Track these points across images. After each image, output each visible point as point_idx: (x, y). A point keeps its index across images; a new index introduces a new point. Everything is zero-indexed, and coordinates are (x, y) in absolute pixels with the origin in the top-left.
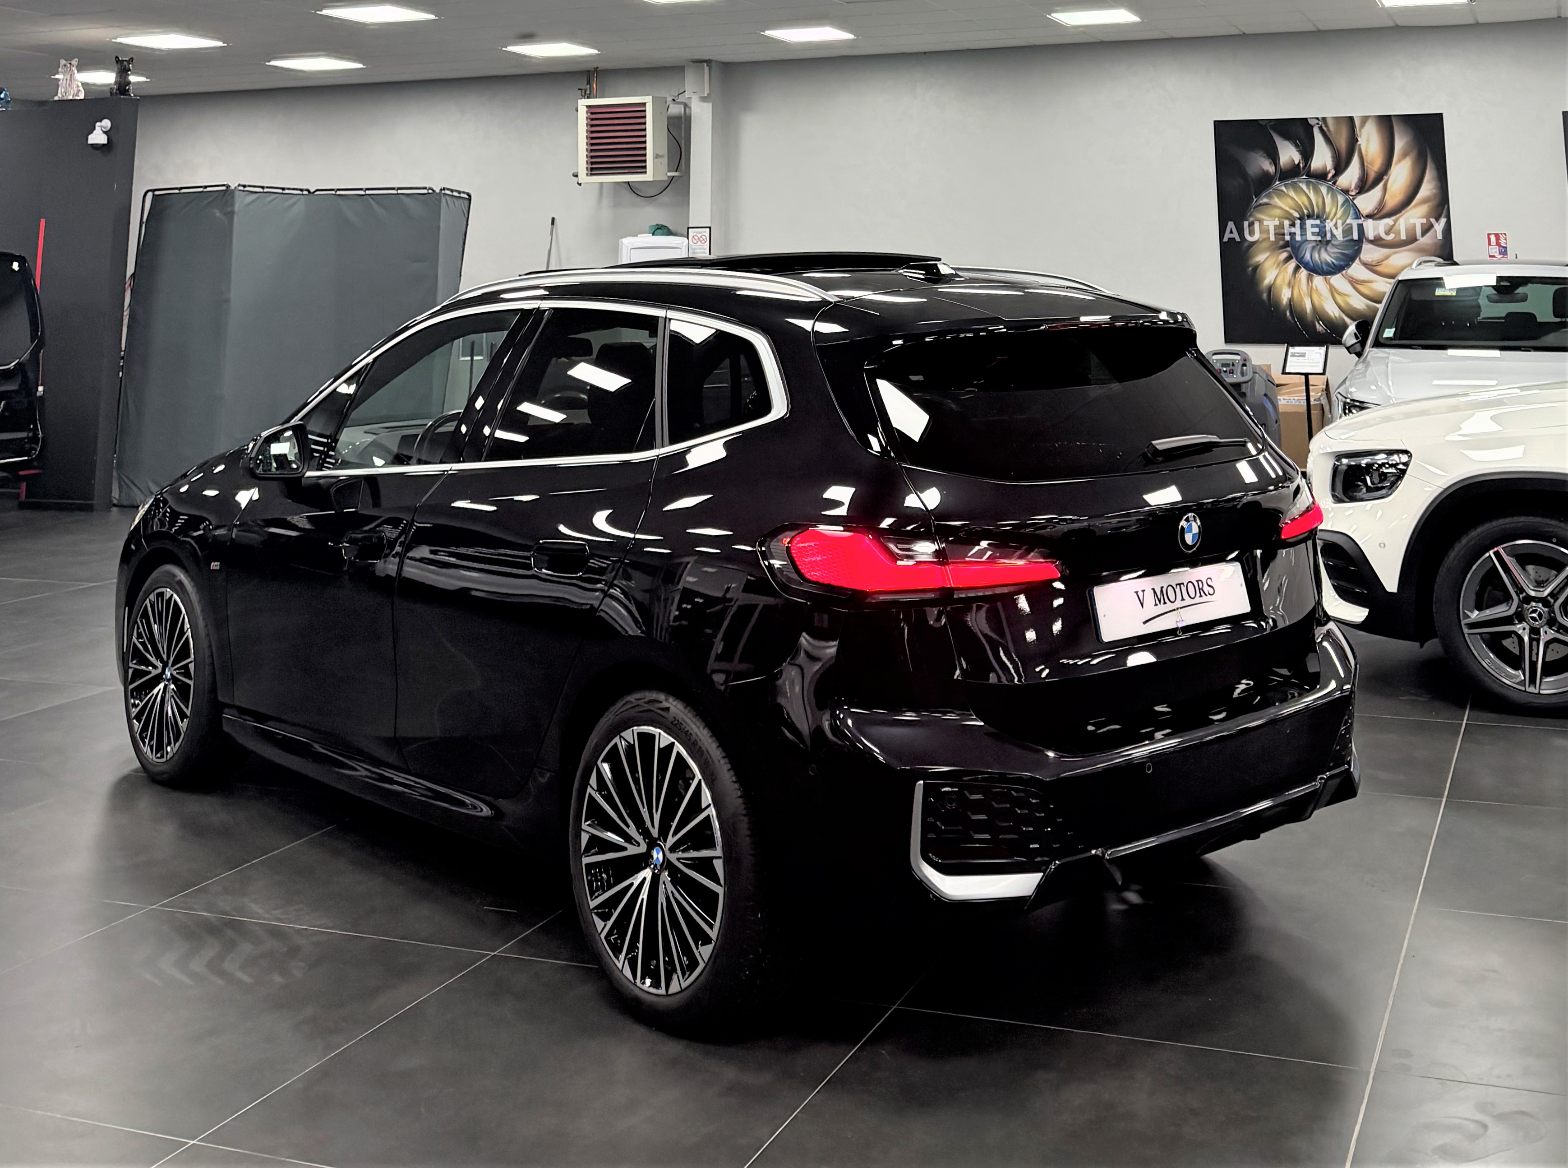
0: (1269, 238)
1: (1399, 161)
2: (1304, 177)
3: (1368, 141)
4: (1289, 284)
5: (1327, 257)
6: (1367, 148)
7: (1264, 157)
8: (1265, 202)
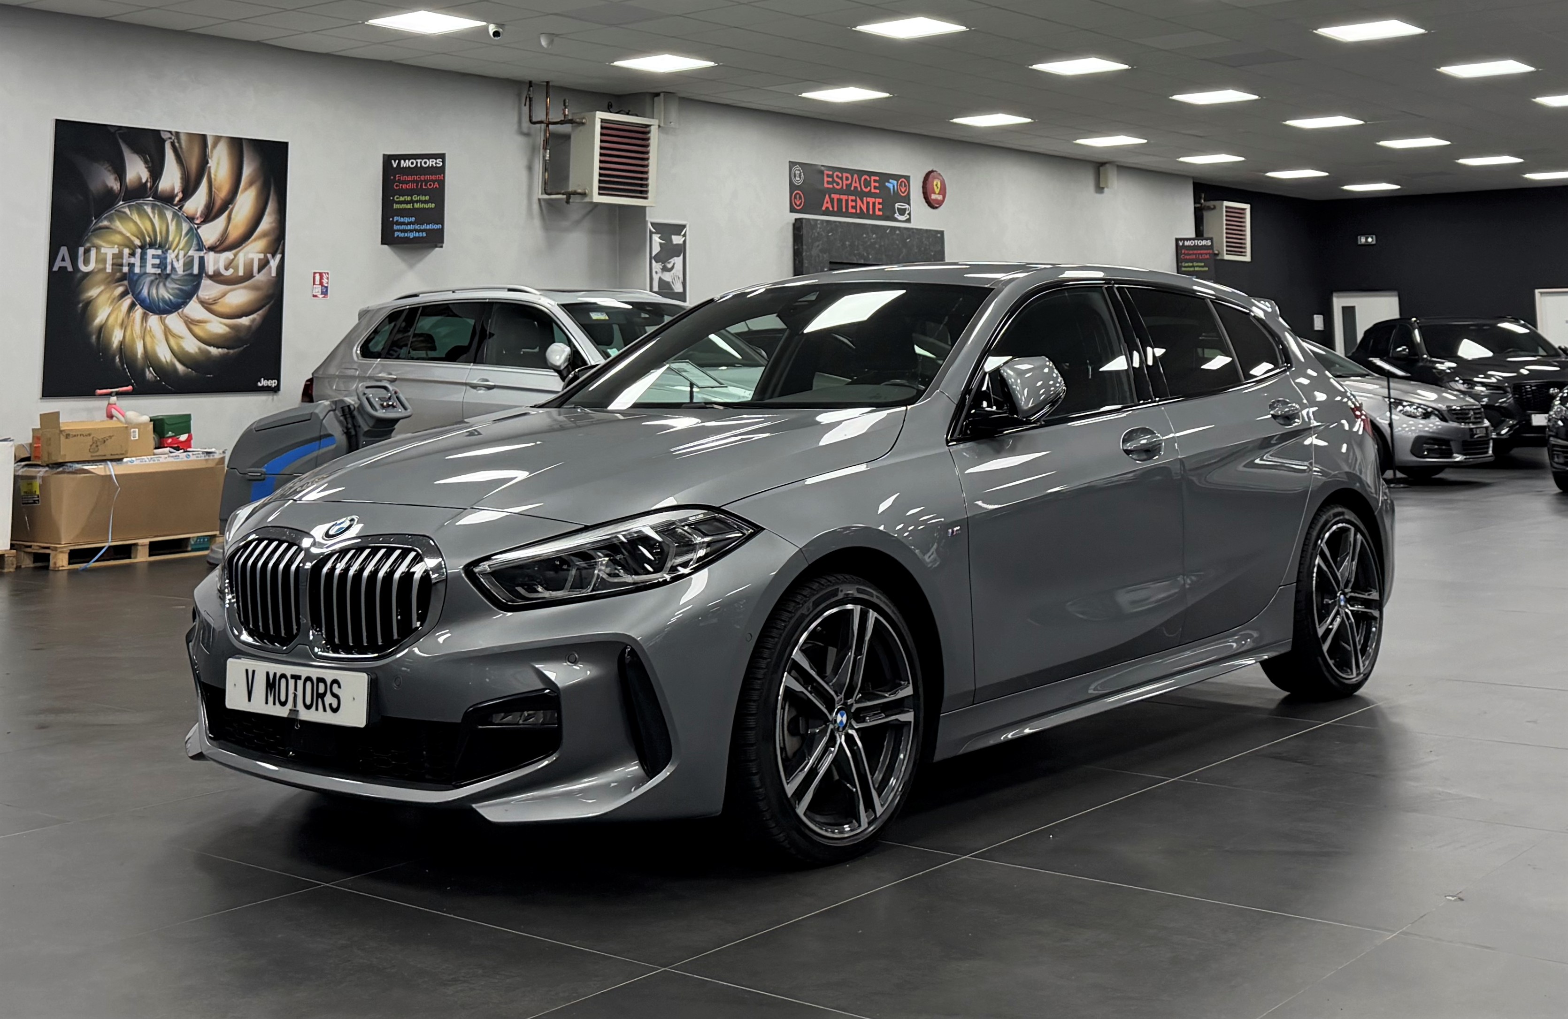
0: (105, 268)
1: (246, 189)
2: (150, 199)
3: (218, 164)
4: (122, 325)
5: (165, 293)
6: (216, 172)
7: (109, 171)
8: (105, 225)
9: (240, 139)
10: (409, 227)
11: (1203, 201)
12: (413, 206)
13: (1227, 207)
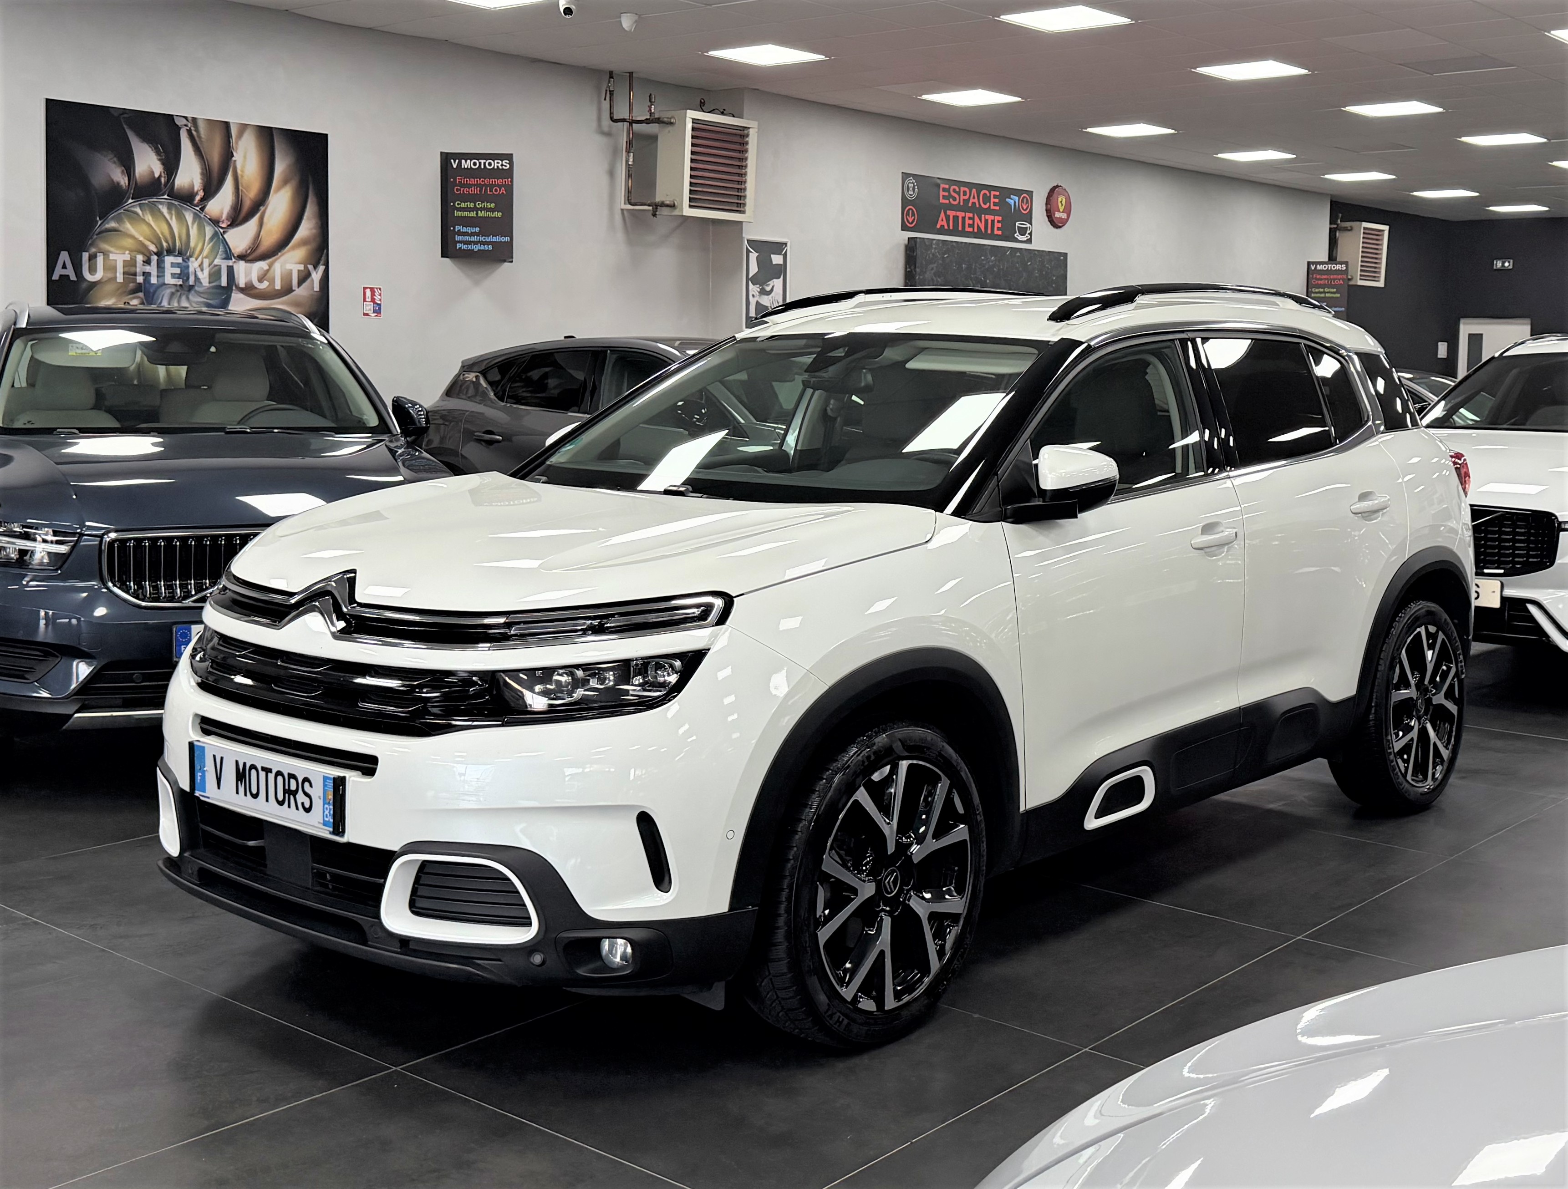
0: (116, 278)
1: (279, 189)
2: (166, 197)
3: (245, 157)
6: (243, 167)
7: (115, 163)
8: (113, 227)
9: (271, 128)
10: (473, 239)
11: (1339, 221)
12: (477, 214)
13: (1365, 228)
